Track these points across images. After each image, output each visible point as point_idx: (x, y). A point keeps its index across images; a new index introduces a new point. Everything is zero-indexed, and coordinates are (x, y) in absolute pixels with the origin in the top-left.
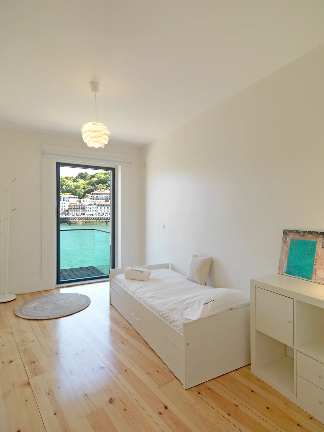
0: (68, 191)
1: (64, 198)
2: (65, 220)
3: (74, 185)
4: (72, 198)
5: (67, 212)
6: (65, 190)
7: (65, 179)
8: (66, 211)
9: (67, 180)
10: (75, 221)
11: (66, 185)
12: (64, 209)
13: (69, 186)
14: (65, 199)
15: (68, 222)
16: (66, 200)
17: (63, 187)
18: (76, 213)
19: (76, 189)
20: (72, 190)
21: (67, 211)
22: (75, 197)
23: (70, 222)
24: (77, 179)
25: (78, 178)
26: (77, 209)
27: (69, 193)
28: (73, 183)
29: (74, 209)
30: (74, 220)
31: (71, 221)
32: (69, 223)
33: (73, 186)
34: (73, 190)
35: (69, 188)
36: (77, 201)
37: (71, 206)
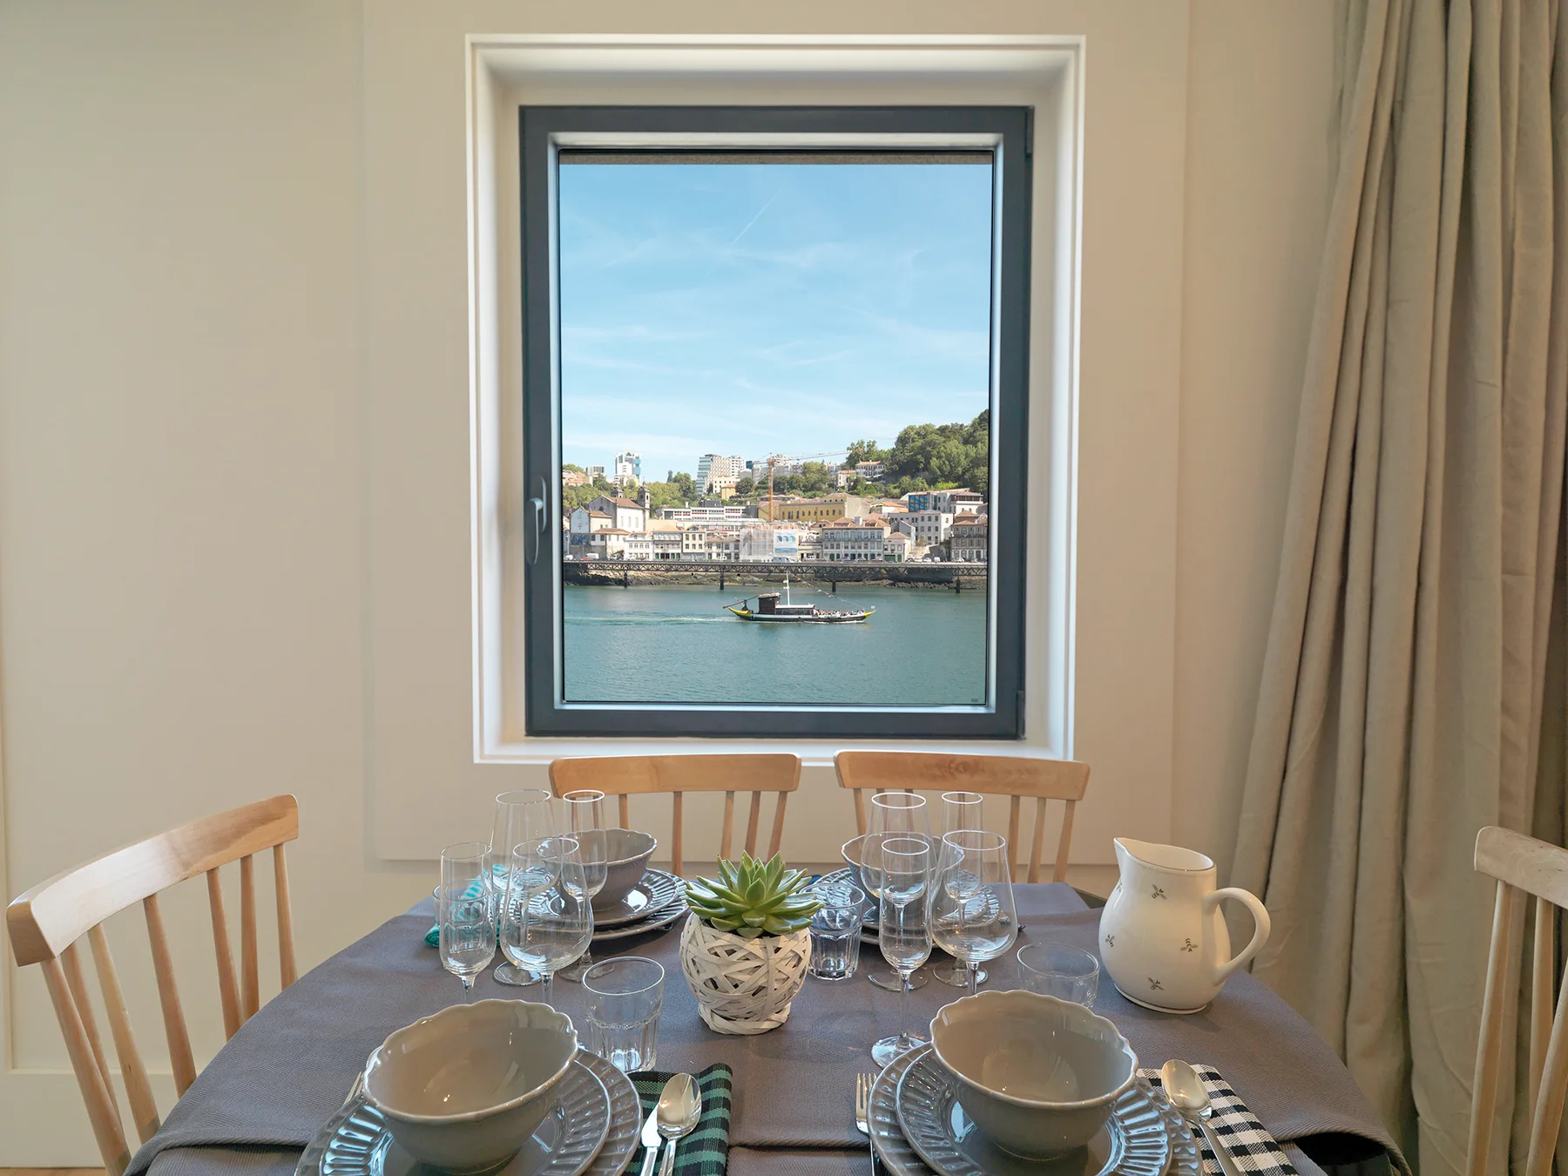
0: (947, 478)
1: (935, 501)
2: (942, 577)
3: (967, 456)
4: (963, 498)
5: (945, 547)
6: (939, 473)
7: (935, 437)
8: (941, 543)
9: (944, 439)
10: (973, 578)
11: (939, 457)
12: (937, 538)
13: (949, 457)
14: (939, 505)
15: (952, 582)
16: (942, 509)
17: (929, 463)
18: (975, 551)
19: (973, 467)
20: (960, 473)
21: (947, 543)
22: (971, 497)
23: (958, 582)
24: (977, 434)
25: (979, 428)
26: (981, 539)
27: (951, 484)
28: (962, 448)
29: (969, 536)
30: (970, 575)
31: (961, 578)
32: (954, 585)
33: (962, 458)
34: (964, 473)
35: (951, 466)
36: (979, 510)
37: (960, 530)
